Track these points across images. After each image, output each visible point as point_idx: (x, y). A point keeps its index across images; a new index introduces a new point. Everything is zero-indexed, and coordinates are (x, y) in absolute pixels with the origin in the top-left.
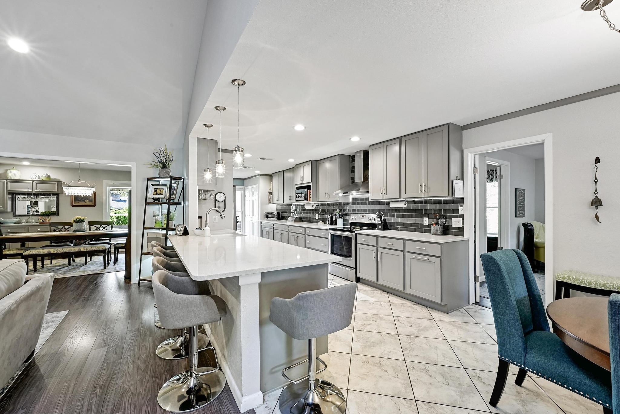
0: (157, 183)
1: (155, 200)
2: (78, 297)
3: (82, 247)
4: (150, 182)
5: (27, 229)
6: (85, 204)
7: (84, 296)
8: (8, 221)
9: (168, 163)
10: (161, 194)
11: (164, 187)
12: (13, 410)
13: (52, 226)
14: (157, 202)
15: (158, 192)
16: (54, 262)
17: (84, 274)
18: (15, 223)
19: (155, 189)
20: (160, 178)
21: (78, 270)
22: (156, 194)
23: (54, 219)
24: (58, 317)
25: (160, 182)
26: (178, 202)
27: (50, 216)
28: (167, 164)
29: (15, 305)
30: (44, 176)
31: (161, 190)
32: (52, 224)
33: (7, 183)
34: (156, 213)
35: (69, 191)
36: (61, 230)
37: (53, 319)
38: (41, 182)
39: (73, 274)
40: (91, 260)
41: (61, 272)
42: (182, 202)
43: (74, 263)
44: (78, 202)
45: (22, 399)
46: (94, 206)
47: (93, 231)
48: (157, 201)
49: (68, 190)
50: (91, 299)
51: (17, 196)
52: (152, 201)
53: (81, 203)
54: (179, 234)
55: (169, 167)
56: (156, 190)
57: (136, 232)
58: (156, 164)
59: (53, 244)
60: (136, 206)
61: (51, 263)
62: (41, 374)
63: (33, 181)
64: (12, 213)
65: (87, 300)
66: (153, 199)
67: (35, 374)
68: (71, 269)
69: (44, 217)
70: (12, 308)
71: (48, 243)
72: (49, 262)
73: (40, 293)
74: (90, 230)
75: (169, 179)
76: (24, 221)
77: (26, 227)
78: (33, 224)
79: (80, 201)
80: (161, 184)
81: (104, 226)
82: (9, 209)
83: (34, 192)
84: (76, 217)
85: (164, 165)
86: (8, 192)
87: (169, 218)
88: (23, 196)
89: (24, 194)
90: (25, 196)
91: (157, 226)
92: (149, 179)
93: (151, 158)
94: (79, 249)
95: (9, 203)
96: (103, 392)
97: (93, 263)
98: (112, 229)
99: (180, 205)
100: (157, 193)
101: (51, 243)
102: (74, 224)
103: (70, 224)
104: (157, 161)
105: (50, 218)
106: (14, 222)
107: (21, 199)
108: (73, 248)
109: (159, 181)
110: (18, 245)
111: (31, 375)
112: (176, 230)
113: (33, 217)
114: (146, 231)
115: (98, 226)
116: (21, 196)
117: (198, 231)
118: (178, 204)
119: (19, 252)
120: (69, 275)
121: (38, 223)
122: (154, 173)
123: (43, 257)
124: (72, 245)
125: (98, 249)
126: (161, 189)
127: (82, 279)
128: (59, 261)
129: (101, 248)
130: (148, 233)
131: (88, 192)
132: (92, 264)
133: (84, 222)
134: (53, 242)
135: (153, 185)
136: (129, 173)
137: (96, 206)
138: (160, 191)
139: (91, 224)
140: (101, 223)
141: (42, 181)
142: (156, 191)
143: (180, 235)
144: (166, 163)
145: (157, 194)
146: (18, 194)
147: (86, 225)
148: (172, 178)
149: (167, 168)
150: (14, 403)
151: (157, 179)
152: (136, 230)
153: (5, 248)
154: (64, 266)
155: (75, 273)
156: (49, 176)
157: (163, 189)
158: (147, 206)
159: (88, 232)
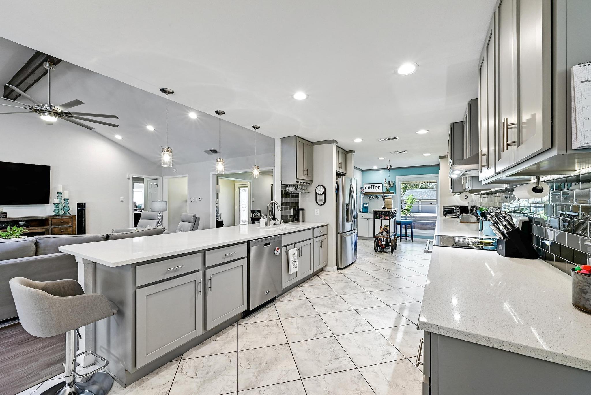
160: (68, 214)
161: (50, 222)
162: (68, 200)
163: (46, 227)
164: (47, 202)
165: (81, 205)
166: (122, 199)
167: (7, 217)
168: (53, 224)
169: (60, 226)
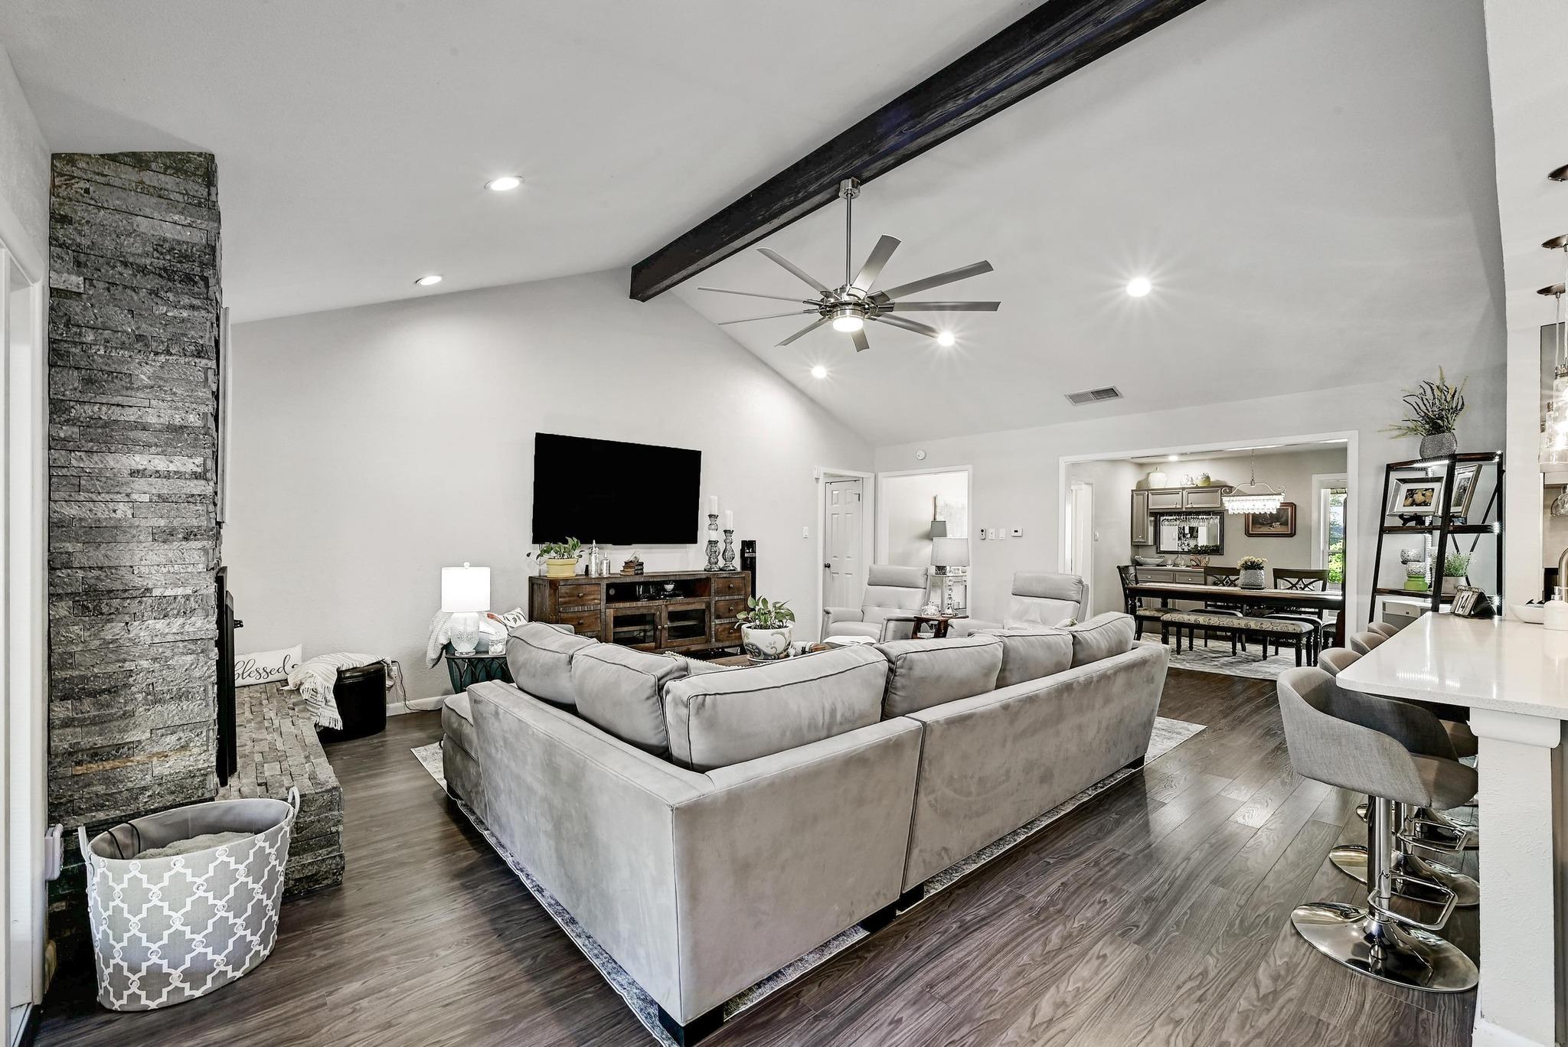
0: (1421, 475)
1: (1406, 521)
2: (1228, 711)
3: (1252, 620)
4: (1394, 476)
5: (1174, 576)
6: (1272, 530)
7: (1240, 713)
8: (1149, 560)
9: (1447, 418)
10: (1425, 504)
11: (1436, 486)
12: (1107, 809)
13: (1208, 575)
14: (1412, 524)
15: (1419, 498)
16: (1211, 643)
17: (1252, 677)
18: (1158, 565)
19: (1408, 490)
20: (1424, 460)
21: (1246, 667)
22: (1412, 505)
23: (1215, 561)
24: (1189, 730)
25: (1429, 470)
26: (1484, 522)
27: (1209, 554)
28: (1443, 421)
29: (1112, 671)
30: (1200, 478)
31: (1428, 493)
32: (1210, 571)
33: (1148, 495)
34: (1412, 553)
35: (1236, 506)
36: (1222, 583)
37: (1180, 730)
38: (1196, 490)
39: (1235, 672)
40: (1277, 653)
41: (1216, 663)
42: (1496, 526)
43: (1243, 653)
44: (1259, 526)
45: (1119, 804)
46: (1292, 535)
47: (1283, 590)
48: (1414, 524)
49: (1233, 503)
50: (1248, 721)
51: (1162, 518)
52: (1399, 523)
53: (1265, 530)
54: (1460, 612)
55: (1449, 429)
56: (1411, 493)
57: (1358, 598)
58: (1411, 425)
59: (1209, 608)
60: (1358, 536)
61: (1206, 645)
62: (1145, 790)
63: (1184, 489)
64: (1154, 548)
65: (1242, 721)
66: (1401, 516)
67: (1139, 786)
68: (1236, 662)
69: (1199, 557)
70: (1109, 673)
71: (1201, 605)
72: (1202, 642)
73: (1147, 668)
74: (1276, 588)
75: (1447, 462)
76: (1170, 562)
77: (1172, 573)
78: (1184, 568)
79: (1262, 524)
80: (1430, 475)
81: (1306, 581)
82: (1151, 542)
83: (1184, 510)
84: (1246, 558)
85: (1435, 425)
86: (1149, 511)
87: (1441, 568)
88: (1170, 518)
89: (1170, 514)
90: (1172, 518)
91: (1413, 587)
92: (1390, 468)
93: (1401, 413)
94: (1246, 625)
95: (1151, 529)
96: (1211, 853)
97: (1279, 660)
98: (1324, 589)
99: (1488, 532)
100: (1414, 501)
101: (1206, 606)
102: (1242, 572)
103: (1235, 571)
104: (1416, 417)
105: (1209, 558)
106: (1157, 563)
107: (1166, 523)
108: (1239, 620)
109: (1424, 469)
110: (1157, 602)
111: (1134, 785)
112: (1455, 603)
113: (1183, 556)
114: (1379, 599)
115: (1294, 581)
116: (1167, 518)
117: (1533, 612)
118: (1484, 529)
119: (1157, 614)
120: (1228, 672)
121: (1189, 567)
122: (1407, 448)
123: (1192, 629)
124: (1240, 615)
125: (1285, 630)
126: (1426, 490)
127: (1247, 684)
128: (1220, 644)
129: (1291, 629)
130: (1384, 604)
131: (1269, 505)
132: (1274, 662)
133: (1262, 568)
134: (1210, 606)
135: (1404, 481)
136: (1342, 451)
137: (1295, 534)
138: (1423, 495)
139: (1279, 574)
140: (1300, 575)
141: (1197, 487)
142: (1412, 497)
143: (1464, 616)
144: (1441, 418)
145: (1413, 503)
146: (1162, 514)
147: (1265, 577)
148: (1455, 459)
149: (1444, 432)
150: (1111, 804)
151: (1416, 465)
152: (1358, 594)
153: (1141, 606)
154: (1224, 654)
155: (1238, 671)
156: (1208, 478)
157: (1433, 490)
158: (1385, 536)
159: (1269, 591)
160: (732, 568)
161: (714, 586)
162: (731, 532)
163: (705, 599)
164: (692, 539)
165: (749, 545)
166: (806, 531)
167: (642, 573)
168: (718, 593)
169: (727, 598)
